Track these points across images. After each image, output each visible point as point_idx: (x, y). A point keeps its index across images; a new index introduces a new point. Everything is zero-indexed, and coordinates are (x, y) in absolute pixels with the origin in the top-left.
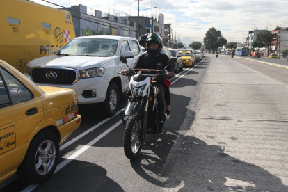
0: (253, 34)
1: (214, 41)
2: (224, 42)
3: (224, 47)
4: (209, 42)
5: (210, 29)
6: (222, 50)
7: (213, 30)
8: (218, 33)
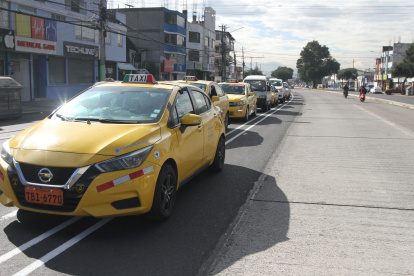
0: (391, 52)
1: (316, 64)
2: (334, 67)
3: (334, 77)
4: (307, 67)
5: (309, 44)
6: (330, 83)
7: (314, 45)
8: (324, 51)
